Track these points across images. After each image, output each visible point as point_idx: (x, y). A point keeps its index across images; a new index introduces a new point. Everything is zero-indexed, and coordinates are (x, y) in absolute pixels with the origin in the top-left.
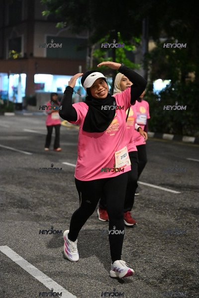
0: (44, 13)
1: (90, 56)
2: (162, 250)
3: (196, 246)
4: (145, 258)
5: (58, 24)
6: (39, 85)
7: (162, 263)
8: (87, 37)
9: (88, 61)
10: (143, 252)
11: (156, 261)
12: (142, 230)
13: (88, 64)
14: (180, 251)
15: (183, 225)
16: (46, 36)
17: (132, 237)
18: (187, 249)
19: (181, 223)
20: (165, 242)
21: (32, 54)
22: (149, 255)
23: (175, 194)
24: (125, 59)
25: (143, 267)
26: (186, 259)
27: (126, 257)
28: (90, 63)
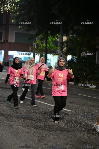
0: (12, 21)
1: (35, 42)
2: (54, 138)
3: (71, 137)
4: (44, 142)
5: (20, 26)
6: (11, 56)
7: (52, 145)
8: (34, 33)
9: (34, 45)
10: (44, 139)
11: (49, 144)
12: (46, 128)
13: (34, 46)
14: (63, 139)
15: (68, 126)
16: (15, 32)
17: (41, 132)
18: (67, 138)
19: (67, 125)
20: (57, 134)
21: (7, 41)
22: (47, 141)
23: (68, 111)
24: (52, 44)
25: (42, 146)
26: (65, 143)
27: (35, 142)
28: (35, 46)
